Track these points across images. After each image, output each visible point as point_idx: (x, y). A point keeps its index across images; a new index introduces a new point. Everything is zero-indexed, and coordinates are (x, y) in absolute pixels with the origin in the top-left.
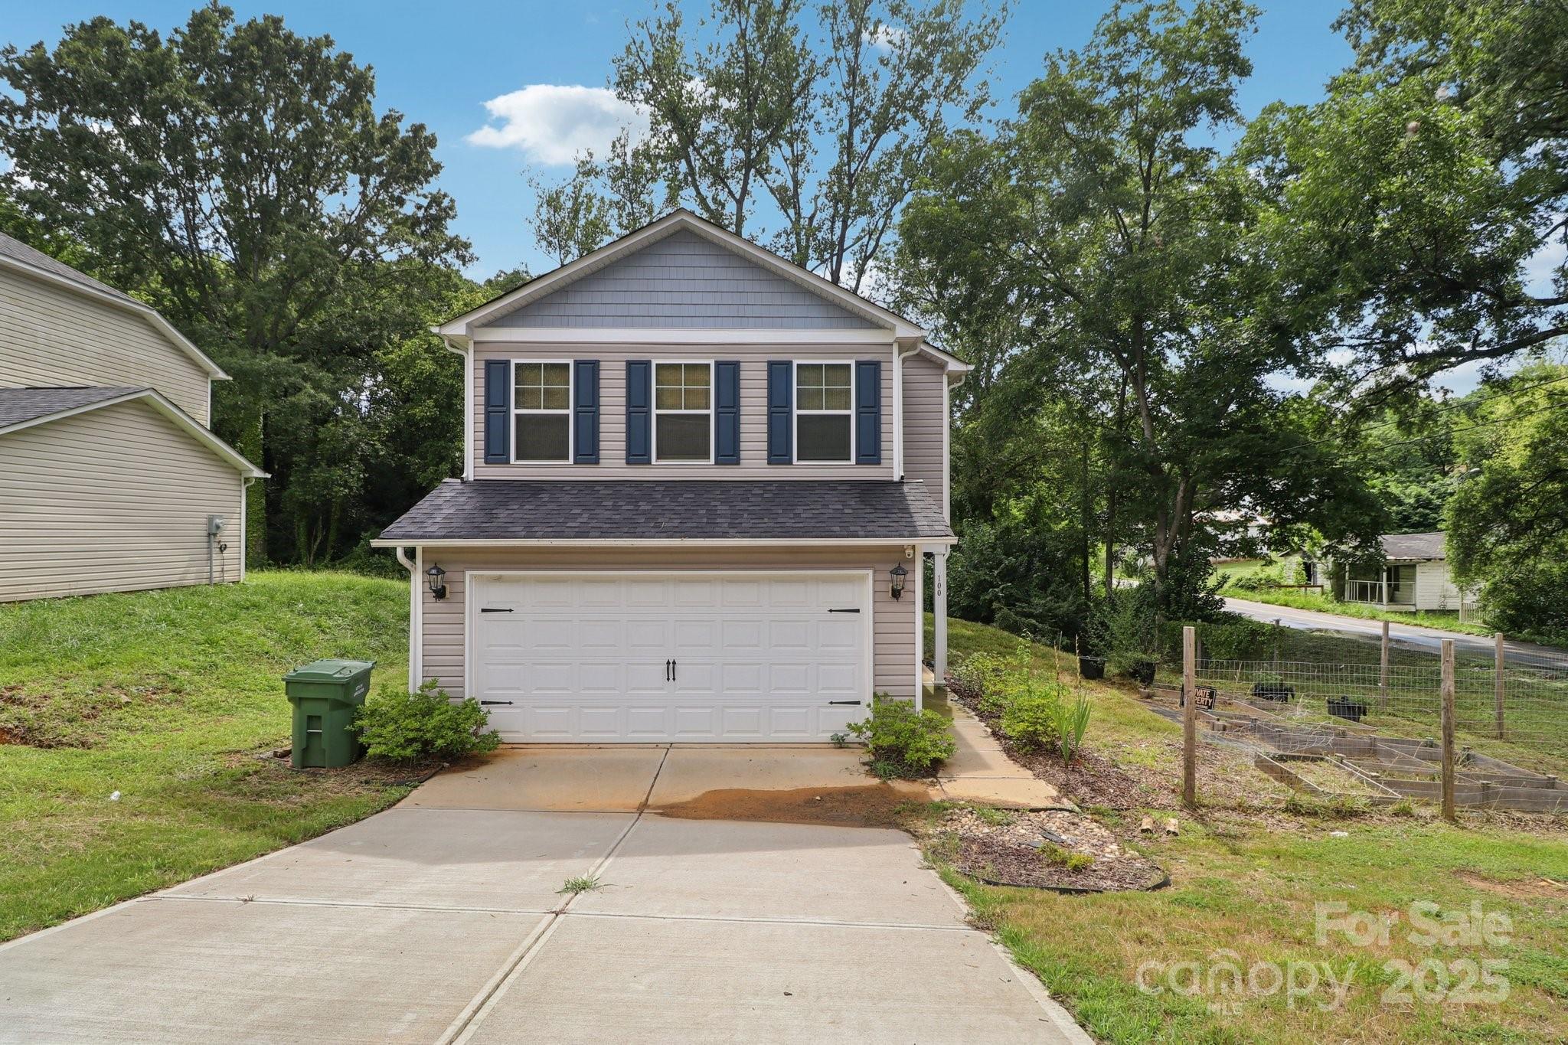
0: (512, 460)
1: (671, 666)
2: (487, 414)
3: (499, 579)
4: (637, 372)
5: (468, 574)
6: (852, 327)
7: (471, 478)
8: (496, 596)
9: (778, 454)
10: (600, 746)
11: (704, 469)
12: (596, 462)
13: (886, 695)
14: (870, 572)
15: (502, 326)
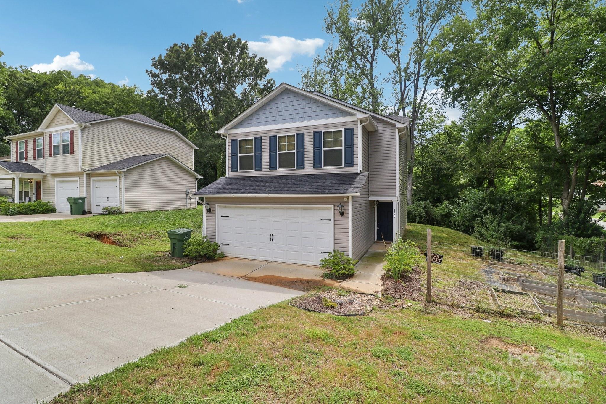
0: (238, 171)
1: (271, 236)
2: (232, 156)
3: (225, 207)
4: (272, 139)
5: (216, 205)
6: (343, 116)
7: (228, 177)
8: (225, 212)
9: (317, 164)
10: (250, 260)
11: (292, 171)
12: (261, 170)
13: (338, 251)
14: (333, 206)
15: (236, 128)
